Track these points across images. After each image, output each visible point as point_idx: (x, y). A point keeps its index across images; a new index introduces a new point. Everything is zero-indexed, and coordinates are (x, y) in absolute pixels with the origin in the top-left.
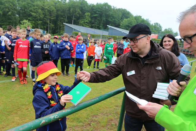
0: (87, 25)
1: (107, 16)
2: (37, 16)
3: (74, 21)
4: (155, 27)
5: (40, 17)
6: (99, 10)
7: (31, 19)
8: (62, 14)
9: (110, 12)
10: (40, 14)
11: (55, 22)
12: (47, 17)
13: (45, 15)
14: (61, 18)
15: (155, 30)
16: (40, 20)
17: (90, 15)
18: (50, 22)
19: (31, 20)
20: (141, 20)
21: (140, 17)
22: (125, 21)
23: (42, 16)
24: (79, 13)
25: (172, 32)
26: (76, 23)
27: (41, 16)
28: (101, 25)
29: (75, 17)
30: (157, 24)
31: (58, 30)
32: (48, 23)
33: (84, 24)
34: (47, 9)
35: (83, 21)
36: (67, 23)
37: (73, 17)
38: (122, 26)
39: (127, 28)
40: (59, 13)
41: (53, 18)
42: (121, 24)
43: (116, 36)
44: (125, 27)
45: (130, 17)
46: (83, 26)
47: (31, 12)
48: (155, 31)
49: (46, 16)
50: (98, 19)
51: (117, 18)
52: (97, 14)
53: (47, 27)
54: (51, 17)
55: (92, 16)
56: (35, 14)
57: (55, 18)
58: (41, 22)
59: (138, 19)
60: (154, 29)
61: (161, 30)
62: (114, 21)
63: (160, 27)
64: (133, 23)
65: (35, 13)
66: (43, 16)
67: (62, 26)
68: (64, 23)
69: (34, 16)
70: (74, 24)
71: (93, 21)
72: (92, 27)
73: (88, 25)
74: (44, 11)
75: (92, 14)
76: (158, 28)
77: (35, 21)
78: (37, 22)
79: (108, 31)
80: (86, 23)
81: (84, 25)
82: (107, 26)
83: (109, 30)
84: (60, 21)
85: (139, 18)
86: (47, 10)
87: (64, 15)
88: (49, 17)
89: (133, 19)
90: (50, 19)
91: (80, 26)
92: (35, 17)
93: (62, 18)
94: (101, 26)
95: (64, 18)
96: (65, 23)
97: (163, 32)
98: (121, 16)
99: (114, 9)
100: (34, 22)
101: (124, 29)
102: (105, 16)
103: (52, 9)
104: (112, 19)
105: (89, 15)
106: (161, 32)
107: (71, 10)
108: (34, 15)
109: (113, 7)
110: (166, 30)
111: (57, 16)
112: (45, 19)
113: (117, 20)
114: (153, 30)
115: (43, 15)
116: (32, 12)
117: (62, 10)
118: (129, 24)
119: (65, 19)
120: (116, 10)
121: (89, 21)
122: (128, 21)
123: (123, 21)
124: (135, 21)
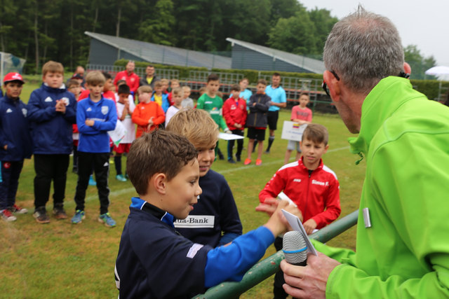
0: (163, 38)
1: (228, 10)
3: (123, 24)
5: (3, 10)
8: (83, 4)
11: (57, 29)
12: (31, 11)
13: (23, 6)
14: (78, 17)
17: (172, 7)
18: (42, 30)
20: (330, 21)
21: (326, 13)
22: (282, 24)
23: (11, 9)
24: (136, 2)
25: (419, 56)
26: (130, 32)
27: (7, 9)
28: (208, 38)
29: (124, 14)
31: (71, 56)
32: (33, 32)
33: (154, 36)
35: (151, 27)
36: (98, 31)
37: (117, 13)
38: (274, 41)
39: (290, 46)
41: (49, 14)
42: (271, 36)
43: (255, 71)
44: (282, 42)
45: (297, 13)
46: (151, 41)
49: (26, 7)
50: (200, 21)
51: (259, 17)
53: (32, 46)
54: (45, 14)
55: (180, 9)
57: (57, 16)
58: (10, 27)
59: (320, 20)
62: (250, 25)
64: (306, 30)
66: (16, 8)
67: (81, 41)
68: (86, 33)
70: (122, 35)
71: (184, 24)
72: (180, 45)
73: (168, 40)
75: (178, 4)
79: (230, 56)
80: (161, 34)
81: (155, 38)
82: (228, 39)
83: (234, 54)
84: (76, 27)
85: (323, 16)
88: (38, 14)
89: (305, 20)
90: (40, 18)
91: (142, 40)
93: (83, 17)
94: (209, 42)
95: (87, 15)
96: (91, 31)
98: (268, 9)
101: (281, 49)
102: (219, 10)
104: (241, 19)
105: (168, 5)
111: (65, 10)
112: (22, 17)
113: (257, 24)
115: (15, 5)
118: (295, 33)
119: (90, 19)
121: (170, 25)
122: (290, 24)
123: (278, 26)
124: (312, 23)
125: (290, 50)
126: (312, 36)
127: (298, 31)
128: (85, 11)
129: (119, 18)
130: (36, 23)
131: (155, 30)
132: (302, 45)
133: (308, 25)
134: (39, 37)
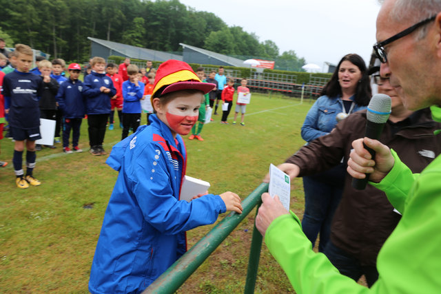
0: (138, 42)
1: (180, 25)
2: (24, 19)
3: (112, 34)
4: (267, 48)
5: (32, 21)
6: (162, 13)
7: (9, 25)
8: (85, 19)
9: (184, 18)
10: (31, 15)
11: (68, 35)
12: (50, 22)
13: (45, 19)
14: (83, 27)
15: (267, 52)
16: (33, 30)
17: (143, 22)
18: (58, 36)
19: (11, 28)
20: (241, 34)
21: (241, 29)
22: (213, 35)
23: (37, 21)
24: (120, 19)
25: (295, 57)
26: (116, 38)
27: (34, 20)
28: (166, 43)
29: (112, 26)
30: (270, 42)
31: (78, 53)
32: (52, 36)
33: (132, 41)
34: (47, 5)
35: (130, 35)
36: (95, 37)
37: (107, 25)
38: (208, 46)
39: (218, 49)
40: (78, 15)
41: (63, 25)
42: (206, 42)
43: (198, 64)
44: (213, 47)
45: (223, 28)
46: (130, 44)
47: (7, 10)
48: (268, 56)
49: (47, 20)
50: (161, 32)
51: (199, 30)
52: (158, 20)
53: (52, 45)
54: (60, 25)
55: (149, 24)
56: (19, 15)
57: (69, 26)
58: (36, 33)
59: (237, 33)
60: (265, 51)
61: (277, 54)
62: (192, 35)
63: (276, 47)
64: (228, 39)
65: (18, 12)
66: (40, 20)
67: (84, 43)
68: (89, 38)
69: (17, 18)
70: (111, 40)
71: (151, 34)
72: (149, 47)
73: (141, 43)
74: (42, 10)
75: (148, 20)
76: (272, 50)
77: (20, 31)
78: (26, 33)
79: (182, 55)
80: (137, 40)
81: (134, 43)
82: (181, 44)
83: (184, 53)
84: (81, 34)
85: (238, 31)
86: (47, 9)
87: (88, 21)
88: (55, 24)
89: (227, 33)
90: (56, 27)
91: (124, 43)
92: (20, 22)
93: (85, 27)
94: (167, 46)
95: (88, 26)
96: (91, 37)
97: (280, 57)
98: (205, 25)
99: (190, 13)
100: (16, 33)
101: (212, 51)
102: (174, 25)
103: (60, 6)
104: (187, 31)
105: (141, 21)
106: (277, 57)
107: (104, 10)
108: (15, 16)
109: (190, 8)
110: (285, 53)
111: (73, 23)
112: (44, 26)
113: (198, 34)
114: (263, 52)
115: (39, 18)
116: (12, 9)
117: (83, 11)
118: (221, 41)
119: (90, 29)
120: (196, 13)
121: (143, 34)
122: (218, 35)
123: (210, 36)
124: (232, 35)
125: (218, 52)
126: (231, 43)
127: (223, 40)
128: (87, 23)
129: (109, 28)
130: (54, 30)
131: (133, 37)
132: (224, 49)
133: (229, 36)
134: (56, 40)
